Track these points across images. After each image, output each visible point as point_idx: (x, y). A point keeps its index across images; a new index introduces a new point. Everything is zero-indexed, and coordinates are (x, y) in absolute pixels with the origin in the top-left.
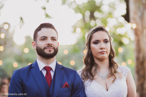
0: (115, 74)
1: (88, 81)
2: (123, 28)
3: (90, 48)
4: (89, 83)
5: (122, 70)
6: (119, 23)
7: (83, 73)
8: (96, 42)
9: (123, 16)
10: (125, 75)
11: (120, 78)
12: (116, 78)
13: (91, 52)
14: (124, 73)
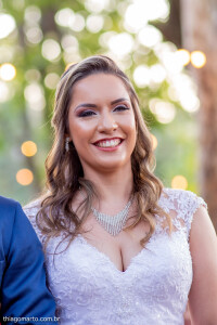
0: (149, 217)
1: (59, 239)
2: (155, 68)
3: (66, 131)
4: (64, 245)
5: (176, 203)
6: (142, 47)
7: (43, 213)
8: (88, 112)
9: (157, 25)
10: (183, 222)
11: (168, 230)
12: (152, 230)
13: (71, 144)
14: (181, 215)
